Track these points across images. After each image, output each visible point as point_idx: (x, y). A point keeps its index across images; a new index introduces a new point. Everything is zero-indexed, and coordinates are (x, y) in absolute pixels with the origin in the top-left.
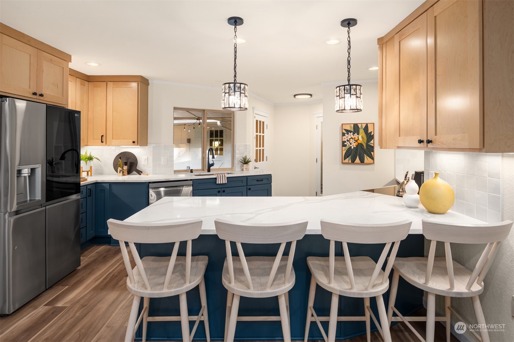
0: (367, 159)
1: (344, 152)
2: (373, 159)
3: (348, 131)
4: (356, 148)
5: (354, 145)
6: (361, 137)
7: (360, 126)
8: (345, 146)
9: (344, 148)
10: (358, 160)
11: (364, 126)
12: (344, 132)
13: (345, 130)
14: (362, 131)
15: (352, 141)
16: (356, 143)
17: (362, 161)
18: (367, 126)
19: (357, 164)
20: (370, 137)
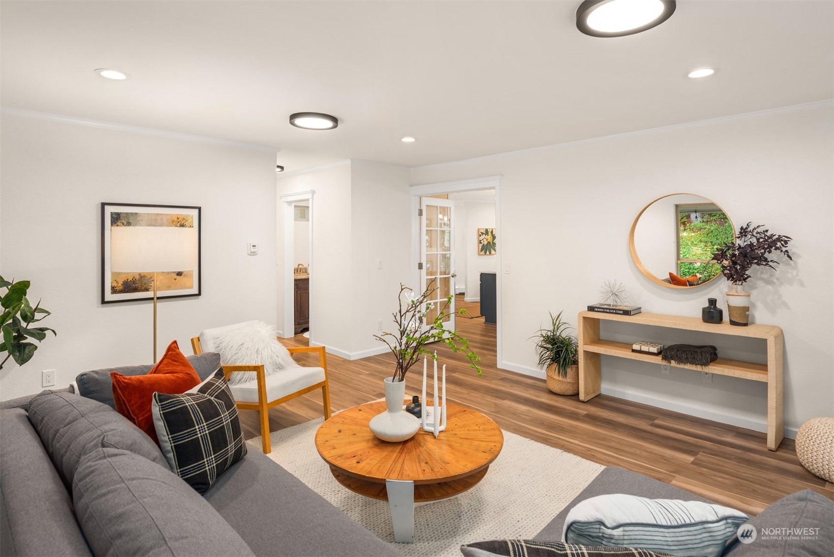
0: (493, 252)
1: (480, 247)
2: (495, 251)
3: (483, 233)
4: (487, 245)
5: (486, 243)
6: (489, 237)
7: (488, 230)
8: (481, 243)
9: (480, 245)
10: (488, 253)
11: (491, 230)
12: (481, 234)
13: (481, 233)
14: (490, 233)
15: (485, 240)
16: (487, 242)
17: (490, 253)
18: (492, 231)
19: (487, 255)
20: (494, 237)
